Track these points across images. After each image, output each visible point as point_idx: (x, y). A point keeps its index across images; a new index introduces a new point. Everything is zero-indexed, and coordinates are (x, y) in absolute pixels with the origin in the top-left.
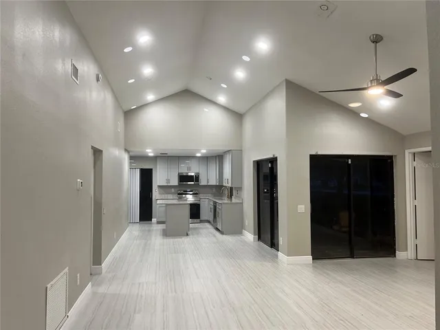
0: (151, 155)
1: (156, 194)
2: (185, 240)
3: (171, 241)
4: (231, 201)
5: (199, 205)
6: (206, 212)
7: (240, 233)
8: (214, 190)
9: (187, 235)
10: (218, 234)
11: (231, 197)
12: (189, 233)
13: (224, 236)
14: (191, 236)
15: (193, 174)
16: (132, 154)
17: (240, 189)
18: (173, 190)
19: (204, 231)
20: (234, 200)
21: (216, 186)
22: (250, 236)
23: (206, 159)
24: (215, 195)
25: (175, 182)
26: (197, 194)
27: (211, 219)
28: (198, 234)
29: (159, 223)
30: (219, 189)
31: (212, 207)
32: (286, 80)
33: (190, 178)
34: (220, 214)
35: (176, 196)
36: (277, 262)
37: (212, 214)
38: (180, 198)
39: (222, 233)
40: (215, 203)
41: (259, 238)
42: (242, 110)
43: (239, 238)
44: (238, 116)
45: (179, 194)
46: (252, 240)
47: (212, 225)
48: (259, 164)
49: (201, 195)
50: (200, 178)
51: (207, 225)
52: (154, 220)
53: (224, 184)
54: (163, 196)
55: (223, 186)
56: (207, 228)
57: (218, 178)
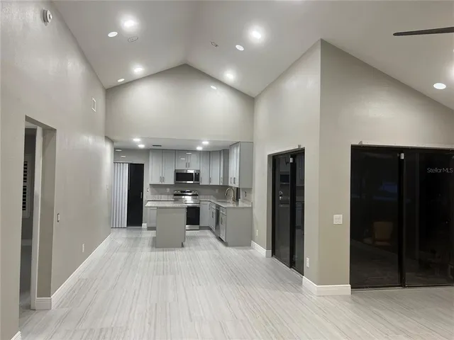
0: (142, 146)
1: (147, 193)
2: (179, 253)
3: (160, 254)
4: (238, 204)
5: (199, 208)
6: (206, 217)
7: (248, 245)
8: (217, 191)
9: (183, 246)
10: (220, 245)
11: (237, 200)
12: (185, 244)
13: (228, 248)
14: (187, 248)
15: (192, 172)
16: (116, 145)
17: (249, 190)
18: (168, 190)
19: (202, 241)
20: (241, 204)
21: (219, 186)
22: (261, 250)
23: (209, 154)
24: (218, 197)
25: (170, 180)
26: (197, 195)
27: (213, 225)
28: (196, 245)
29: (149, 229)
30: (222, 190)
31: (215, 211)
32: (322, 40)
33: (189, 176)
34: (224, 221)
35: (171, 197)
36: (301, 292)
37: (214, 220)
38: (176, 200)
39: (226, 244)
40: (218, 207)
41: (274, 253)
42: (254, 93)
43: (246, 251)
44: (249, 100)
45: (175, 195)
46: (265, 255)
47: (214, 233)
48: (275, 160)
49: (201, 196)
50: (201, 176)
51: (208, 233)
52: (144, 225)
53: (230, 185)
54: (157, 197)
55: (228, 187)
56: (207, 237)
57: (222, 176)
